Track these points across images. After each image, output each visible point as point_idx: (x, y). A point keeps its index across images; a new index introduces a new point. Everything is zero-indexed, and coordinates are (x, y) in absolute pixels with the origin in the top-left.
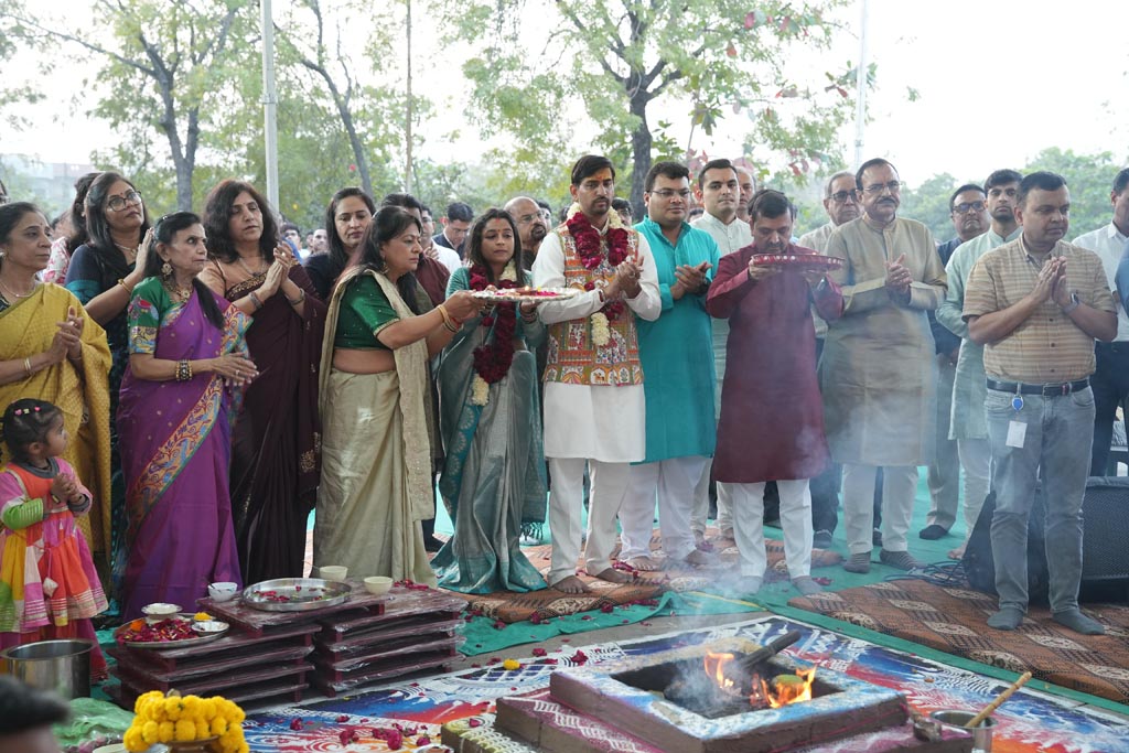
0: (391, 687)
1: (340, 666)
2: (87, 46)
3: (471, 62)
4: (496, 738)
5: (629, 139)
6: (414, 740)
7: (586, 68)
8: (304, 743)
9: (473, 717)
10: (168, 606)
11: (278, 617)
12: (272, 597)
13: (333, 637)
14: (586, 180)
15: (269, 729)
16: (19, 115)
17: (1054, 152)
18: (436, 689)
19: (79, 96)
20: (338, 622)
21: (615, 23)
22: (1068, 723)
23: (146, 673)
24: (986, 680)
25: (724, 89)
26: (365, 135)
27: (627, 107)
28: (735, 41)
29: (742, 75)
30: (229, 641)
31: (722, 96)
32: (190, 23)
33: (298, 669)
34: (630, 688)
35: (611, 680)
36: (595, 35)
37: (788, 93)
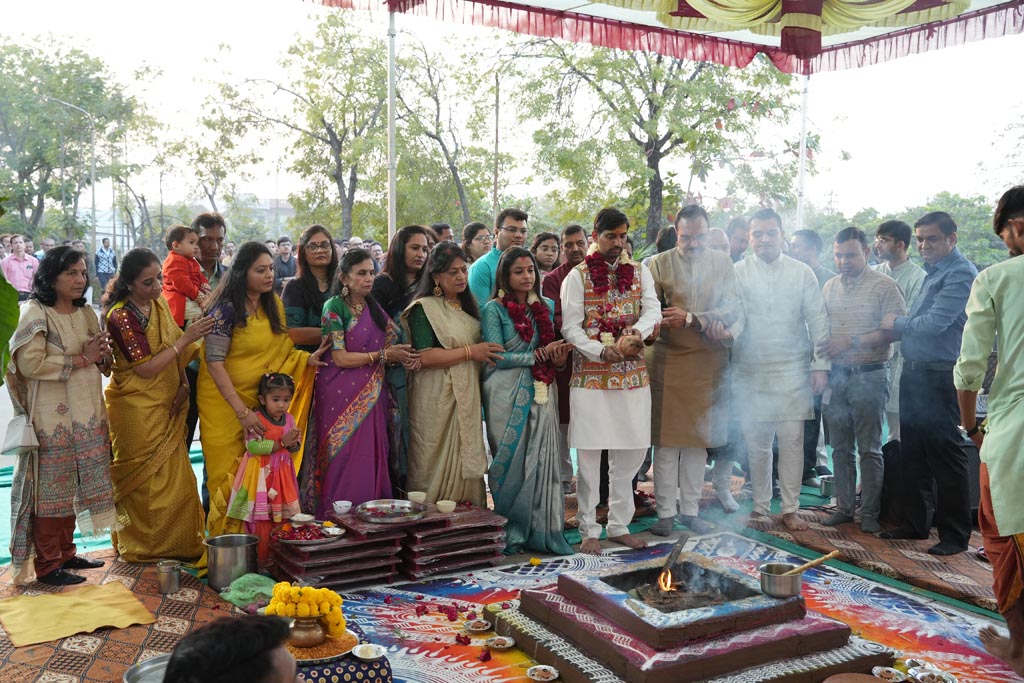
0: (455, 576)
1: (419, 561)
2: (289, 126)
3: (537, 133)
4: (520, 618)
5: (647, 184)
6: (465, 614)
7: (618, 136)
8: (392, 613)
9: (506, 602)
10: (307, 516)
11: (377, 526)
12: (375, 512)
13: (414, 541)
14: (606, 232)
15: (370, 602)
16: (246, 172)
17: (945, 195)
18: (485, 578)
19: (283, 159)
20: (419, 531)
21: (639, 106)
22: (921, 615)
23: (291, 561)
24: (868, 582)
25: (714, 151)
26: (467, 181)
27: (646, 162)
28: (721, 118)
29: (726, 141)
30: (344, 542)
31: (712, 155)
32: (354, 109)
33: (391, 562)
34: (611, 588)
35: (601, 582)
36: (624, 114)
37: (758, 154)
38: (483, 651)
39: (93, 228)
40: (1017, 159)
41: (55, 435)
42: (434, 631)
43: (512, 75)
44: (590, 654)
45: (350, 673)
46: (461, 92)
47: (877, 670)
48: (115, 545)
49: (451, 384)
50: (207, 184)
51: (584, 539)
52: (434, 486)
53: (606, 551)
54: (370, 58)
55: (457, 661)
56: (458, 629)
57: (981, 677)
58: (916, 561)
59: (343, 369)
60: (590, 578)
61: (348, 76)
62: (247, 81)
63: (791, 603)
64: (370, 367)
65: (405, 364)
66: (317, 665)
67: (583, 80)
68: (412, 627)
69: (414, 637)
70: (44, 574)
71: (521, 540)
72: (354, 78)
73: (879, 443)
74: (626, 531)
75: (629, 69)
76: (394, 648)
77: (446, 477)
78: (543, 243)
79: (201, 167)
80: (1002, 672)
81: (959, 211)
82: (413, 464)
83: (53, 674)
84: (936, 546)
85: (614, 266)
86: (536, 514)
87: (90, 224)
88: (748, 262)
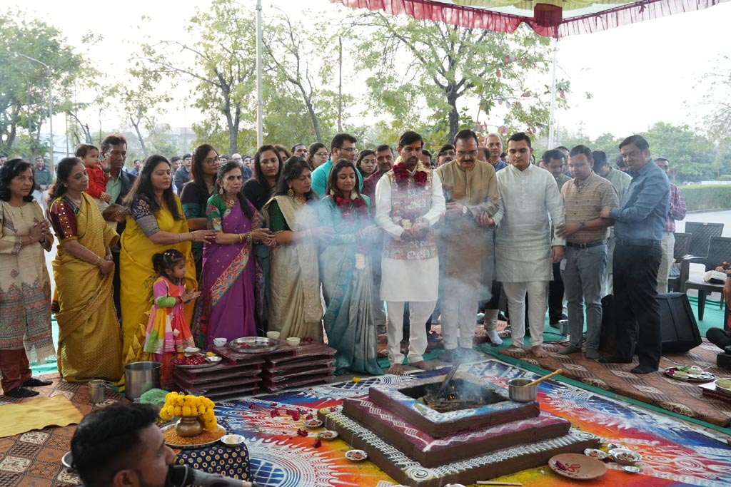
0: (299, 390)
1: (274, 379)
2: (192, 75)
3: (370, 79)
4: (342, 417)
5: (448, 116)
6: (305, 416)
7: (427, 82)
8: (254, 415)
9: (334, 407)
11: (244, 355)
12: (243, 346)
13: (271, 365)
14: (406, 146)
15: (239, 408)
16: (162, 108)
17: (661, 124)
18: (321, 391)
19: (188, 98)
20: (273, 359)
21: (441, 60)
22: (623, 414)
23: (183, 379)
24: (588, 392)
25: (495, 92)
26: (320, 114)
27: (446, 100)
28: (500, 69)
29: (504, 85)
30: (221, 366)
31: (493, 95)
32: (238, 62)
33: (253, 380)
34: (405, 396)
35: (398, 392)
36: (431, 67)
37: (527, 94)
38: (316, 440)
39: (52, 148)
40: (710, 99)
41: (9, 292)
42: (283, 427)
43: (351, 38)
44: (389, 441)
45: (219, 454)
46: (315, 50)
47: (588, 451)
48: (60, 371)
49: (298, 257)
50: (134, 117)
51: (392, 364)
52: (285, 328)
53: (406, 373)
54: (248, 26)
55: (298, 447)
56: (299, 426)
57: (658, 455)
58: (621, 378)
59: (221, 245)
60: (391, 390)
61: (234, 39)
62: (162, 42)
63: (530, 406)
64: (240, 244)
65: (264, 242)
66: (196, 449)
67: (401, 41)
68: (268, 425)
69: (268, 431)
70: (9, 390)
71: (347, 365)
72: (238, 40)
73: (599, 297)
74: (421, 359)
75: (434, 34)
76: (254, 439)
77: (294, 321)
78: (365, 158)
79: (129, 104)
80: (673, 451)
81: (670, 136)
82: (272, 312)
83: (13, 458)
84: (637, 367)
85: (413, 172)
86: (357, 346)
87: (49, 145)
88: (507, 170)
